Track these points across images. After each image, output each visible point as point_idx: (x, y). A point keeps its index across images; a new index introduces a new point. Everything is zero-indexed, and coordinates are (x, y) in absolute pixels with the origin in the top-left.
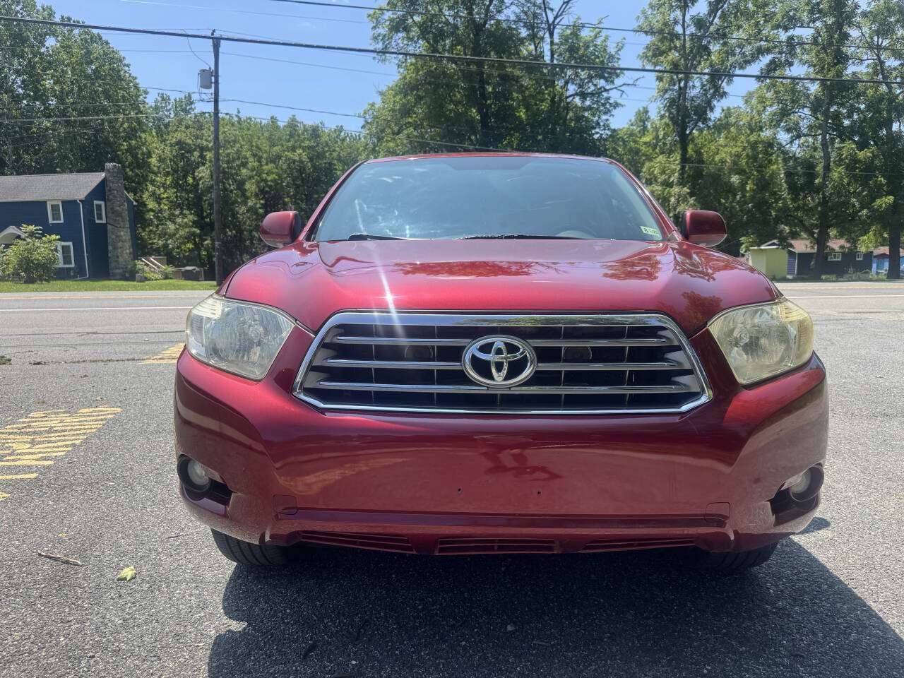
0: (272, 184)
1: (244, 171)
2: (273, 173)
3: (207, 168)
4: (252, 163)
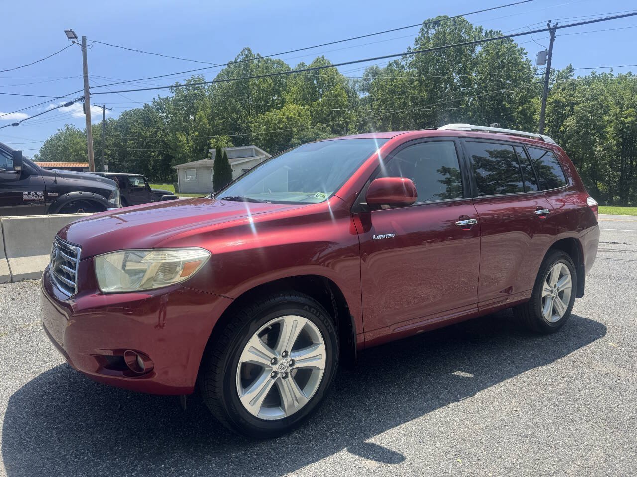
0: (630, 125)
1: (605, 118)
2: (631, 116)
3: (573, 119)
4: (615, 110)
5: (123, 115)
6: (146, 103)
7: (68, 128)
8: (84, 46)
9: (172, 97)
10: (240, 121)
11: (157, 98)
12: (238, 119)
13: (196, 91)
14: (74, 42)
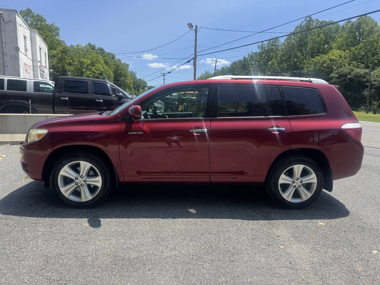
5: (232, 64)
6: (244, 56)
7: (206, 73)
8: (196, 31)
9: (259, 52)
10: (298, 64)
11: (250, 53)
12: (297, 62)
13: (273, 47)
14: (191, 29)
